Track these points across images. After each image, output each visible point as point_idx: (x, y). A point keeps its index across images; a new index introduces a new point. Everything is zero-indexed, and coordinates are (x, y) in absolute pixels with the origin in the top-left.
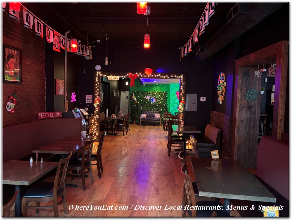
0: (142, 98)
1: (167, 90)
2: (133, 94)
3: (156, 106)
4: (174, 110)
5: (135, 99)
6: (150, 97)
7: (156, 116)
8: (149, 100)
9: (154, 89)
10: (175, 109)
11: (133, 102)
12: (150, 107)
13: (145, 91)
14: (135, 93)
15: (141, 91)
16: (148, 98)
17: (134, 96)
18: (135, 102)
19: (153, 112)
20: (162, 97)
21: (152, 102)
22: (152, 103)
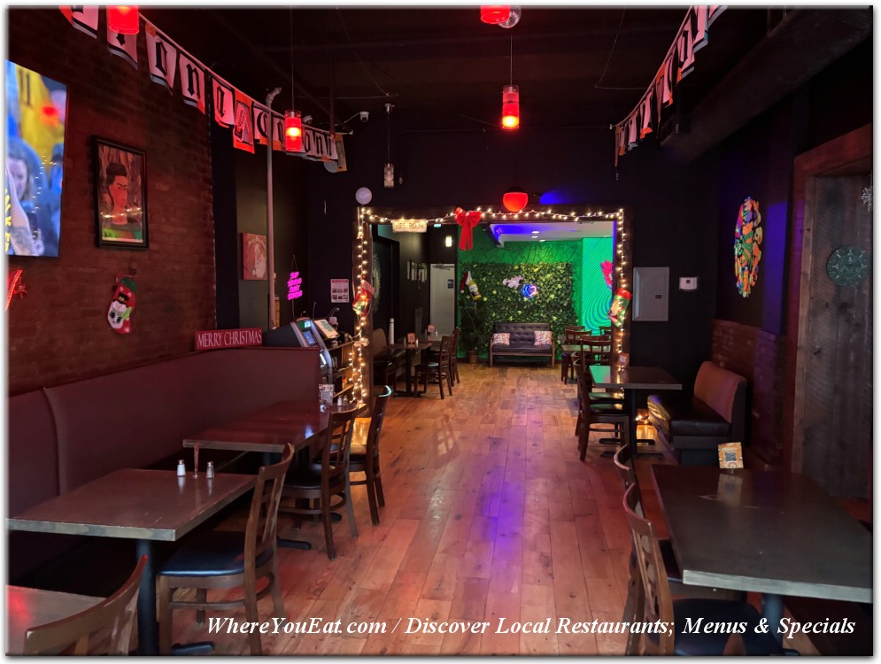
0: (497, 285)
1: (572, 258)
2: (469, 273)
3: (538, 307)
4: (596, 320)
5: (474, 288)
6: (521, 282)
7: (538, 338)
8: (519, 288)
9: (531, 257)
10: (599, 315)
11: (468, 297)
12: (520, 312)
13: (504, 264)
14: (473, 270)
15: (493, 262)
16: (514, 283)
17: (469, 280)
18: (474, 296)
19: (531, 327)
20: (556, 278)
21: (527, 296)
22: (526, 299)
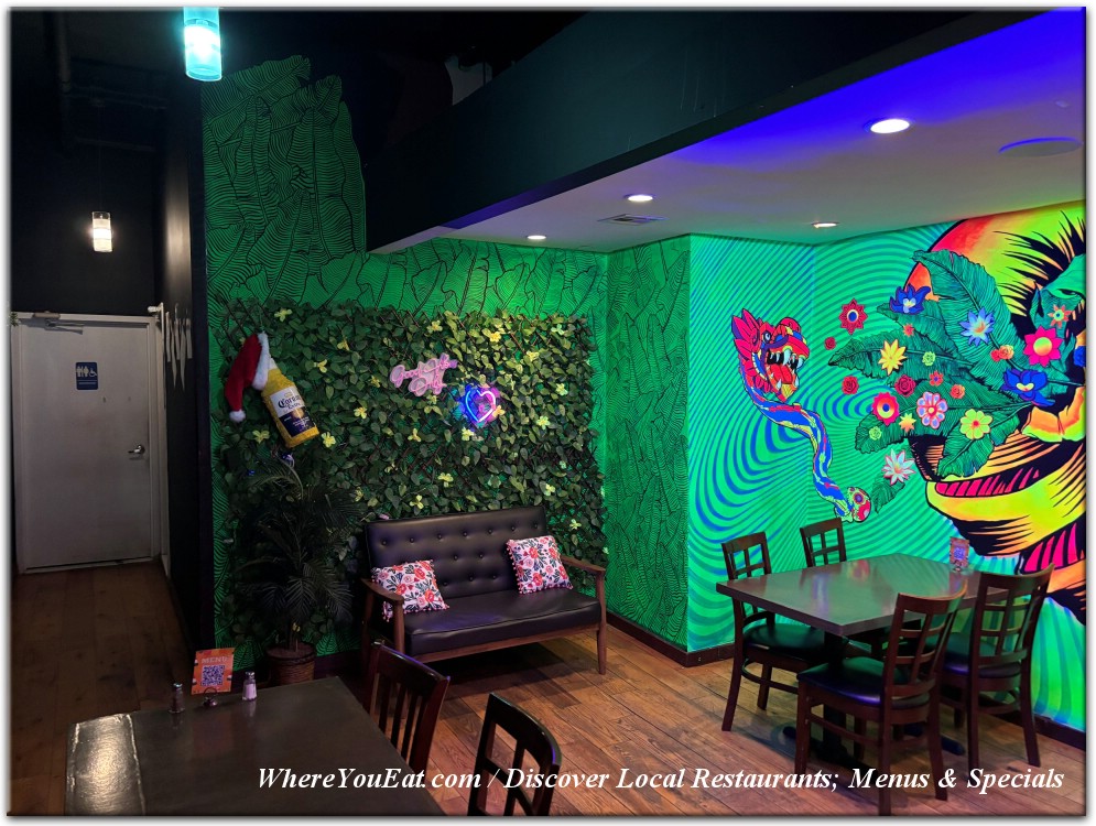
2: (264, 339)
5: (288, 398)
6: (449, 376)
7: (527, 564)
8: (443, 399)
11: (261, 436)
12: (447, 478)
13: (389, 311)
14: (274, 326)
15: (349, 304)
16: (428, 377)
18: (295, 431)
22: (467, 434)
